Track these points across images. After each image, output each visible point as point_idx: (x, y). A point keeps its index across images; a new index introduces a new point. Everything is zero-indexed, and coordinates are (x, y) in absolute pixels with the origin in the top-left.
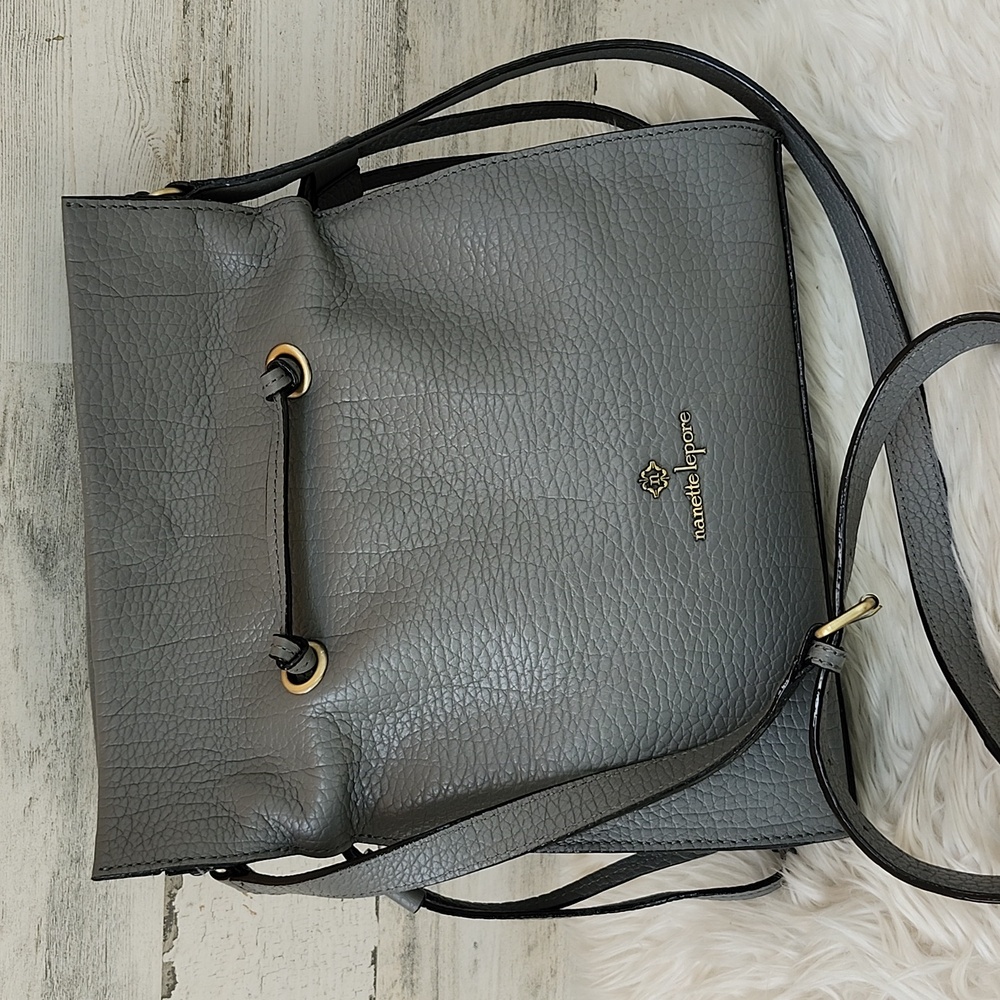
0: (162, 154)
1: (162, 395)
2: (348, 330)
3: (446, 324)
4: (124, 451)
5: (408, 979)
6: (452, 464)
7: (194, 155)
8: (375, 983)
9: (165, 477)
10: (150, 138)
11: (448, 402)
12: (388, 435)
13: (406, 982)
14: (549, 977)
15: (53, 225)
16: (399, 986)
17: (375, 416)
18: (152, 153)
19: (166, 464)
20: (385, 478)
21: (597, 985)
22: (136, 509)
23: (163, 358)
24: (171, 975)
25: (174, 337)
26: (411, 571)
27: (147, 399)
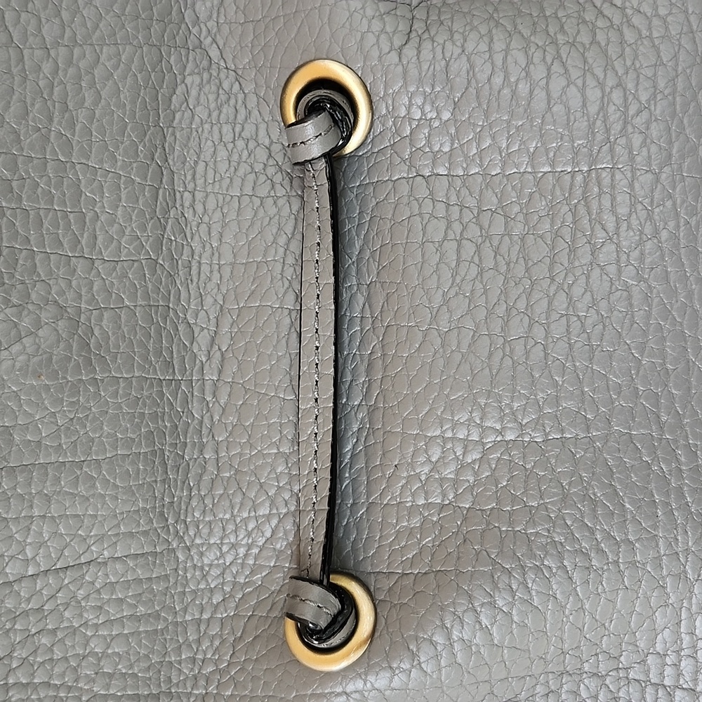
1: (82, 116)
2: (449, 44)
3: (626, 31)
4: (8, 213)
6: (625, 294)
9: (80, 266)
11: (631, 186)
12: (510, 236)
17: (491, 201)
19: (83, 242)
20: (501, 311)
22: (26, 323)
23: (88, 49)
25: (107, 12)
26: (540, 480)
27: (56, 120)
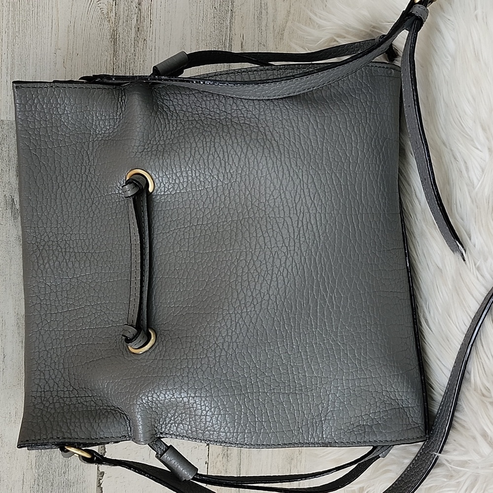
0: (105, 12)
5: (226, 454)
7: (122, 13)
8: (208, 455)
10: (99, 3)
13: (224, 455)
14: (298, 455)
15: (46, 48)
16: (221, 456)
18: (100, 11)
21: (321, 457)
24: (103, 448)
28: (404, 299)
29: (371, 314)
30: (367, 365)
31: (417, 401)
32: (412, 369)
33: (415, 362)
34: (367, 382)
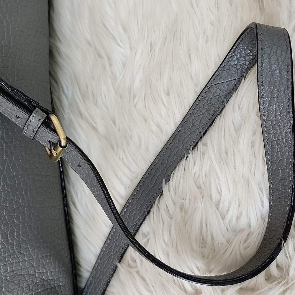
28: (56, 183)
29: (25, 197)
30: (21, 248)
31: (67, 278)
32: (63, 249)
33: (65, 242)
34: (20, 266)
